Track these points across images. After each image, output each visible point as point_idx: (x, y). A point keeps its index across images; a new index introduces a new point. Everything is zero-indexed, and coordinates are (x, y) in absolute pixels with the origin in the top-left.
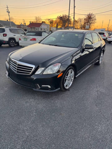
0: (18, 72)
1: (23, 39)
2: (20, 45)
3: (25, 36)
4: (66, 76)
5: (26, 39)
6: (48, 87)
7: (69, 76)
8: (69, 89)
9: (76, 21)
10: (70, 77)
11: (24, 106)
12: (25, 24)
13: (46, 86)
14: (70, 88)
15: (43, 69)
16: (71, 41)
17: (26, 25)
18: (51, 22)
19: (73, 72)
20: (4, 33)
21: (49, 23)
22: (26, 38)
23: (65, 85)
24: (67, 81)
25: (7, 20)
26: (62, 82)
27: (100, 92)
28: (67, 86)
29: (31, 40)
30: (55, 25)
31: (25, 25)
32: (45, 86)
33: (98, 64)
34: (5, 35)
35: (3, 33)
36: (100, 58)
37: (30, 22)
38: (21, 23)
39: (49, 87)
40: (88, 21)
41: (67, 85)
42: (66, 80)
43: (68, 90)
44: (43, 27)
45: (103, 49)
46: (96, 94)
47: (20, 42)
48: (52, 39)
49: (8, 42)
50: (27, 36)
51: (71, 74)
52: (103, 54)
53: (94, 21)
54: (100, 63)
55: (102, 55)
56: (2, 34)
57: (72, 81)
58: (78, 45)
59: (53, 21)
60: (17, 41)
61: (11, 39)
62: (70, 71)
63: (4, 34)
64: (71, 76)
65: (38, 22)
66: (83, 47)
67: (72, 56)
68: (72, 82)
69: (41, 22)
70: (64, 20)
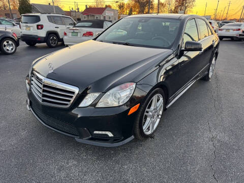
0: (44, 101)
1: (71, 34)
2: (65, 43)
3: (74, 28)
4: (147, 110)
5: (75, 33)
6: (107, 135)
7: (152, 108)
8: (153, 134)
9: (162, 4)
10: (154, 109)
11: (53, 179)
12: (78, 9)
13: (104, 133)
14: (155, 131)
15: (97, 95)
16: (156, 35)
17: (80, 11)
18: (121, 7)
19: (161, 99)
20: (39, 23)
21: (118, 8)
22: (75, 31)
23: (145, 128)
24: (148, 119)
25: (49, 4)
26: (138, 122)
27: (219, 141)
28: (148, 129)
29: (84, 35)
30: (128, 12)
31: (78, 11)
32: (100, 132)
33: (205, 79)
34: (40, 27)
35: (37, 24)
36: (211, 68)
37: (86, 6)
38: (72, 8)
39: (110, 134)
40: (183, 4)
41: (149, 127)
42: (146, 117)
43: (151, 136)
44: (107, 14)
45: (215, 51)
46: (211, 147)
47: (65, 38)
48: (120, 33)
49: (45, 40)
50: (77, 28)
51: (157, 103)
52: (216, 60)
53: (191, 3)
54: (210, 76)
55: (213, 62)
56: (35, 25)
57: (160, 117)
58: (170, 44)
59: (123, 4)
60: (61, 37)
61: (50, 34)
62: (155, 98)
63: (38, 26)
64: (157, 107)
65: (100, 6)
66: (181, 47)
67: (160, 66)
68: (158, 120)
69: (104, 7)
70: (142, 2)
